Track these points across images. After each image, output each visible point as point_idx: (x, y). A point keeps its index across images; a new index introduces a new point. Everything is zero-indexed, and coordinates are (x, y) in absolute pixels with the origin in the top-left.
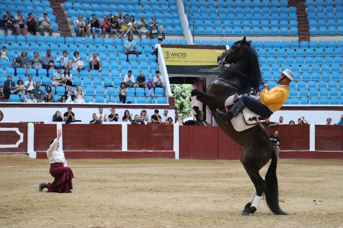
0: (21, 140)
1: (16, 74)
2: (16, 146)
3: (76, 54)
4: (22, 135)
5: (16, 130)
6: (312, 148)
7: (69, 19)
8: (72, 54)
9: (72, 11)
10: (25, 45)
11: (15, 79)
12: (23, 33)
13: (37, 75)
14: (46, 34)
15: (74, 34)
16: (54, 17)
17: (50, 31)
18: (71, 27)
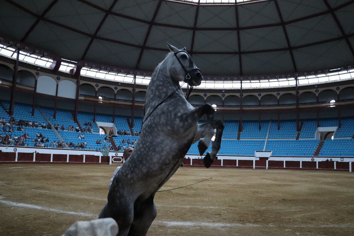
0: (122, 161)
1: (121, 145)
2: (121, 162)
3: (135, 140)
4: (122, 159)
5: (121, 158)
6: (191, 164)
7: (134, 132)
8: (134, 140)
9: (135, 130)
10: (123, 138)
11: (121, 146)
12: (122, 135)
13: (126, 145)
14: (128, 135)
15: (135, 135)
16: (130, 131)
17: (129, 134)
18: (134, 134)
